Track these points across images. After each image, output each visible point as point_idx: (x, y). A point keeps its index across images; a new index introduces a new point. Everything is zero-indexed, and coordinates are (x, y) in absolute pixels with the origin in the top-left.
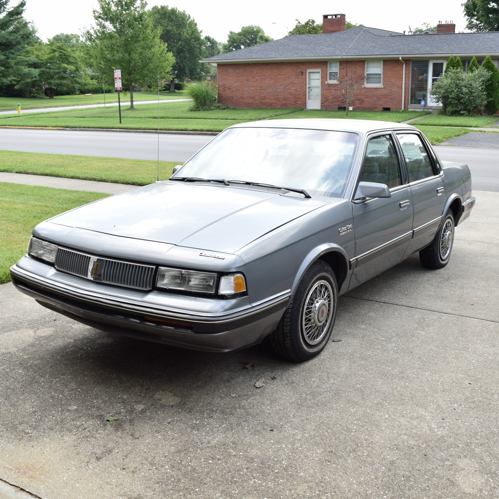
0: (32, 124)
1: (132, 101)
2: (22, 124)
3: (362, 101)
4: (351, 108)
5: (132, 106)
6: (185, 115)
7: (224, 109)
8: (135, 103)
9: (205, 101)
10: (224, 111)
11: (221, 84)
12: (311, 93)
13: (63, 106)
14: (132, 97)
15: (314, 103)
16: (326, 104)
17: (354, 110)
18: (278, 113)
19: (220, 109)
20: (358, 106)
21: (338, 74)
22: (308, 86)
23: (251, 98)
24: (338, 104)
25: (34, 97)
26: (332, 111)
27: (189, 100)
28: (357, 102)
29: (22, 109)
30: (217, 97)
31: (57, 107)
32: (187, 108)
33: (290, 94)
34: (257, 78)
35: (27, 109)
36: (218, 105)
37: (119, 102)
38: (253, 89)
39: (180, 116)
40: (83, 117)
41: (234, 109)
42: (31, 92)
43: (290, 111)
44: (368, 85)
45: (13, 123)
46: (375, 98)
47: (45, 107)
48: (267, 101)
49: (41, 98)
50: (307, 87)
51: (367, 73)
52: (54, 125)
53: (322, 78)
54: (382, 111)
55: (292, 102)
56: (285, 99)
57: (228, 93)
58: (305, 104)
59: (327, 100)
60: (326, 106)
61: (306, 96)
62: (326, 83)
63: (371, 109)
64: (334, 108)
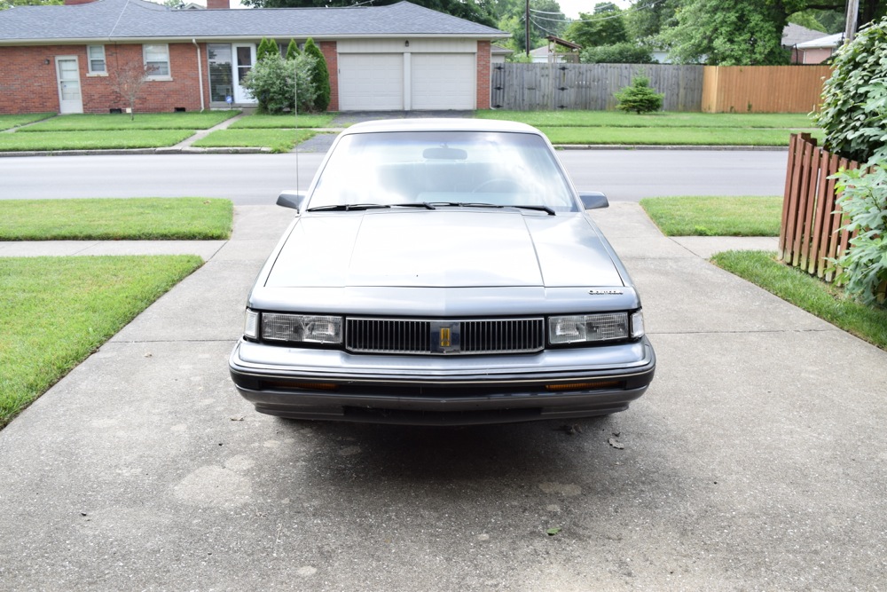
3: (144, 100)
4: (129, 110)
12: (66, 90)
15: (72, 103)
16: (90, 105)
17: (134, 112)
20: (138, 106)
21: (105, 63)
22: (59, 81)
24: (108, 104)
26: (100, 114)
33: (33, 92)
44: (150, 78)
46: (162, 96)
50: (59, 82)
51: (148, 61)
53: (80, 68)
54: (175, 112)
55: (37, 105)
56: (25, 100)
58: (57, 106)
59: (92, 100)
60: (91, 108)
61: (57, 94)
62: (88, 75)
63: (159, 110)
64: (104, 111)
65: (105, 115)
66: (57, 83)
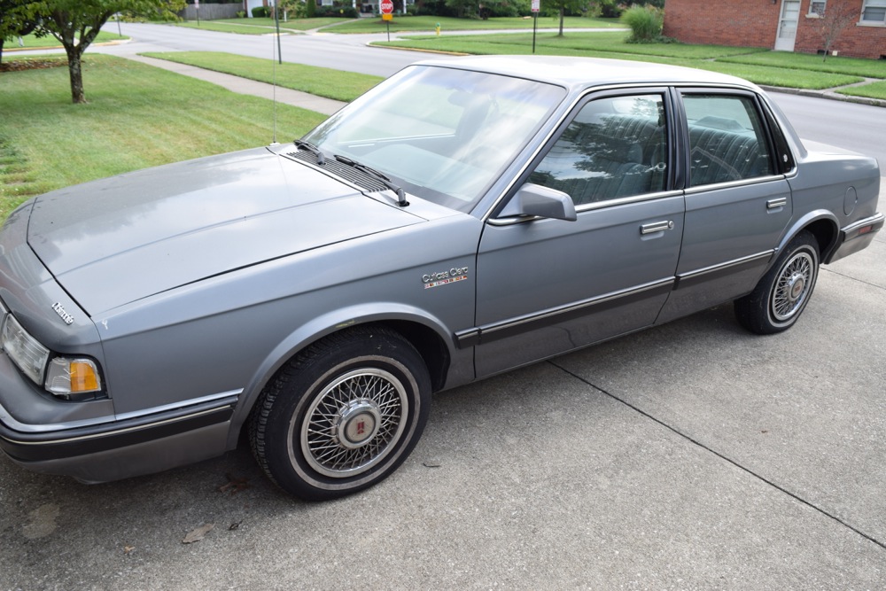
0: (440, 47)
1: (561, 28)
2: (427, 47)
3: (852, 44)
4: (835, 53)
5: (561, 33)
6: (615, 48)
7: (669, 43)
8: (564, 30)
9: (645, 31)
10: (667, 45)
11: (669, 11)
12: (785, 29)
13: (493, 29)
14: (562, 23)
15: (785, 43)
16: (802, 44)
17: (839, 55)
18: (732, 53)
19: (663, 43)
20: (845, 50)
21: (825, 5)
22: (781, 19)
23: (705, 31)
24: (817, 45)
25: (467, 18)
26: (807, 55)
27: (624, 30)
28: (845, 45)
29: (442, 30)
30: (662, 27)
31: (486, 29)
32: (621, 40)
33: (756, 28)
34: (715, 5)
35: (452, 30)
36: (661, 37)
37: (535, 28)
38: (709, 19)
39: (609, 49)
40: (498, 43)
41: (681, 44)
42: (465, 12)
43: (750, 51)
44: (863, 23)
45: (419, 45)
46: (871, 41)
47: (473, 30)
48: (724, 36)
49: (475, 19)
50: (780, 21)
51: (867, 5)
52: (460, 50)
53: (801, 9)
54: (879, 60)
55: (757, 40)
56: (748, 35)
57: (676, 23)
58: (773, 43)
59: (804, 40)
60: (802, 47)
61: (776, 32)
62: (807, 16)
63: (863, 56)
64: (812, 51)
65: (812, 55)
66: (778, 22)
